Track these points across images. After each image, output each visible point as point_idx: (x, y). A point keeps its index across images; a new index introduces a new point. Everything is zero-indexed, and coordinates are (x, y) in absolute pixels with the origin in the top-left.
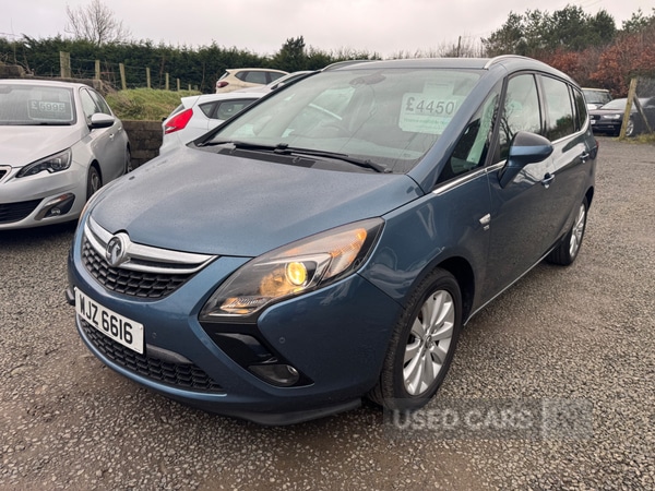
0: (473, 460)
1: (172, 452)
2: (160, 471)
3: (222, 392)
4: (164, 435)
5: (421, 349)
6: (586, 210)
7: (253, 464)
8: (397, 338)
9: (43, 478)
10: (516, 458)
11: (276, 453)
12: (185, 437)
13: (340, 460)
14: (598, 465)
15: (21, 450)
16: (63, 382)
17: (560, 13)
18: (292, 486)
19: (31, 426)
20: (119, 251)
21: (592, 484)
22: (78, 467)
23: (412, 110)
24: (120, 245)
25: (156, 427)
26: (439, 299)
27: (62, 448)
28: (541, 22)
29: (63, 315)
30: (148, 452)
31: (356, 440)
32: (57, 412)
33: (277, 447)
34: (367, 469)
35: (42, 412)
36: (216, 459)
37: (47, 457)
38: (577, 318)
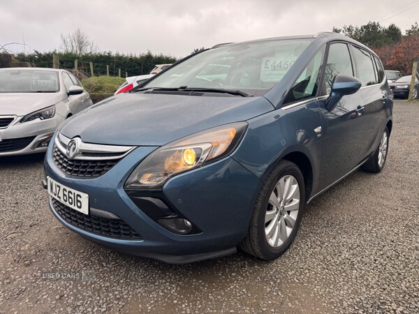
0: (316, 289)
1: (108, 284)
2: (99, 296)
3: (141, 239)
4: (103, 274)
5: (277, 215)
6: (388, 136)
7: (163, 292)
8: (259, 204)
9: (20, 300)
10: (346, 288)
11: (178, 285)
12: (118, 275)
13: (223, 289)
14: (405, 292)
15: (7, 283)
16: (40, 243)
17: (365, 27)
18: (189, 305)
19: (16, 268)
20: (74, 149)
21: (401, 304)
22: (44, 293)
23: (268, 68)
24: (75, 144)
25: (99, 269)
26: (288, 181)
27: (35, 282)
28: (353, 33)
29: (44, 204)
30: (92, 284)
31: (234, 277)
32: (34, 260)
33: (179, 281)
34: (241, 295)
35: (24, 261)
36: (137, 289)
37: (24, 287)
38: (385, 203)
